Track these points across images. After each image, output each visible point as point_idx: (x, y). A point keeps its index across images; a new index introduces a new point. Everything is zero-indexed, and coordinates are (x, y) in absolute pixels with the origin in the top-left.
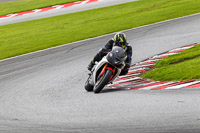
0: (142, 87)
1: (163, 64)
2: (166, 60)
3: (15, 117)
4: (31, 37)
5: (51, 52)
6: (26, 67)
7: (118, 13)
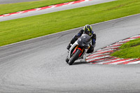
0: (112, 62)
1: (126, 46)
2: (128, 44)
3: (22, 83)
4: (34, 27)
5: (47, 38)
6: (30, 48)
7: (95, 10)
